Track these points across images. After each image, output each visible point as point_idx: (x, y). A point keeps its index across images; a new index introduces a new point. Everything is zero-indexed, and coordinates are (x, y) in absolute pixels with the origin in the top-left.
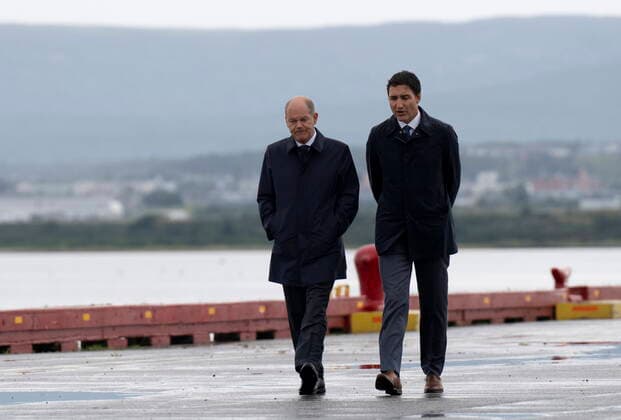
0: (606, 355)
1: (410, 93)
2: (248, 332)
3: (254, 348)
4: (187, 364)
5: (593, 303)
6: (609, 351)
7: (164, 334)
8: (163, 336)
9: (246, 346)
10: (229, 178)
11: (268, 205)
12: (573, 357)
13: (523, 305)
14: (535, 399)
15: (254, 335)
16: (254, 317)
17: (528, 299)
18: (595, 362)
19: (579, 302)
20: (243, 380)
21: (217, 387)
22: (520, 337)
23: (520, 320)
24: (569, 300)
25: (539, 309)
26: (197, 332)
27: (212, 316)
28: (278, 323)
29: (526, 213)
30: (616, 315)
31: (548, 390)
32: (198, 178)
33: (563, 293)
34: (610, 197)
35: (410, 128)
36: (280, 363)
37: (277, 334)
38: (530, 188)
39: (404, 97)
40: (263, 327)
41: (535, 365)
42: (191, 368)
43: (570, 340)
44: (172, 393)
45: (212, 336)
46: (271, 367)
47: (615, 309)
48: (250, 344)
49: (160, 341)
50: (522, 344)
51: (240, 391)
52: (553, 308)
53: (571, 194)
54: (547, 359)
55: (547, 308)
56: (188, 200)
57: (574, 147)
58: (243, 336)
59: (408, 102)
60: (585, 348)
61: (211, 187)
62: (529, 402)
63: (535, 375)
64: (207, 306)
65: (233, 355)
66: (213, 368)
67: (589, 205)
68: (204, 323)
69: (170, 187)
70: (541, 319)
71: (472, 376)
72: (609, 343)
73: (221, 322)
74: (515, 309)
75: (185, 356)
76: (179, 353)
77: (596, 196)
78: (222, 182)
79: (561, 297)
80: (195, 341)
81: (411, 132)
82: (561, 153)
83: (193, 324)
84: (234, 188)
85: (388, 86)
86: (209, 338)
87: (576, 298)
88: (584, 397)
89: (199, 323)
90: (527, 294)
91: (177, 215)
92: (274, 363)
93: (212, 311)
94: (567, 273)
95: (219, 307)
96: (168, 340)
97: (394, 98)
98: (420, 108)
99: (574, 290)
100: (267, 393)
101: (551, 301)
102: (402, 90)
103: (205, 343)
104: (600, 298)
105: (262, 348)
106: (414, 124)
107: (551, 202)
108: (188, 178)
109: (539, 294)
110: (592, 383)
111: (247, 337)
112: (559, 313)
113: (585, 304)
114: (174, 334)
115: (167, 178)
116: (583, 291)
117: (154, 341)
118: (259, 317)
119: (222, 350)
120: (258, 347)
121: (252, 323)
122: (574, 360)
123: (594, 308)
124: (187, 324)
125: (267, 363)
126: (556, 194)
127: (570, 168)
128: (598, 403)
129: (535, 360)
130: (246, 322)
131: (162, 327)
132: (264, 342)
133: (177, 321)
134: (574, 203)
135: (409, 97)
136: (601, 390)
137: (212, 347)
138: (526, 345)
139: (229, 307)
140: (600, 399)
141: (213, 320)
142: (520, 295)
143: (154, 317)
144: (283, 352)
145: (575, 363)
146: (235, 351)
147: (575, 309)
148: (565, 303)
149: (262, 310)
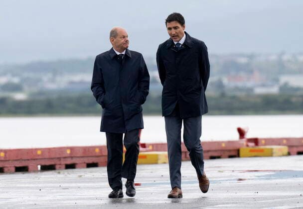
0: (269, 177)
1: (179, 25)
2: (60, 164)
3: (64, 174)
4: (25, 183)
5: (262, 147)
6: (270, 176)
7: (11, 166)
8: (11, 167)
9: (59, 173)
10: (50, 75)
11: (100, 89)
12: (249, 179)
13: (220, 149)
14: (227, 203)
15: (64, 166)
16: (64, 156)
17: (223, 145)
18: (263, 182)
19: (253, 147)
20: (57, 192)
21: (42, 196)
22: (219, 167)
23: (219, 157)
24: (247, 146)
25: (230, 151)
26: (30, 165)
27: (39, 155)
28: (78, 159)
29: (223, 95)
30: (274, 155)
31: (235, 198)
32: (31, 75)
33: (244, 141)
34: (272, 86)
35: (180, 44)
36: (79, 182)
37: (77, 166)
38: (225, 81)
39: (175, 28)
40: (69, 162)
41: (227, 184)
42: (27, 185)
43: (247, 169)
44: (15, 200)
45: (39, 167)
46: (74, 185)
47: (274, 151)
48: (62, 172)
49: (9, 170)
50: (220, 171)
51: (55, 199)
52: (238, 151)
53: (249, 84)
54: (234, 180)
55: (234, 150)
56: (26, 88)
57: (251, 57)
58: (57, 167)
59: (178, 31)
60: (257, 174)
61: (39, 80)
62: (224, 205)
63: (227, 189)
64: (36, 150)
65: (52, 178)
66: (40, 185)
67: (259, 91)
68: (34, 159)
69: (16, 80)
70: (231, 157)
71: (191, 190)
72: (271, 171)
73: (45, 159)
74: (216, 151)
75: (24, 178)
76: (20, 176)
77: (263, 85)
78: (46, 77)
79: (243, 144)
80: (29, 170)
81: (180, 46)
82: (243, 60)
83: (28, 160)
84: (53, 81)
85: (166, 23)
86: (37, 168)
87: (252, 144)
88: (256, 202)
89: (32, 159)
90: (223, 142)
91: (20, 96)
92: (75, 182)
93: (39, 152)
94: (246, 130)
95: (44, 150)
96: (14, 169)
97: (170, 29)
98: (185, 32)
99: (250, 140)
100: (71, 200)
101: (237, 147)
102: (174, 24)
103: (36, 171)
104: (265, 144)
105: (68, 173)
106: (182, 42)
107: (237, 89)
108: (26, 75)
109: (229, 142)
110: (261, 194)
111: (60, 168)
112: (241, 153)
113: (257, 148)
114: (18, 166)
115: (14, 75)
116: (256, 141)
117: (6, 170)
118: (66, 156)
119: (45, 174)
120: (66, 173)
121: (62, 159)
122: (250, 181)
123: (262, 151)
124: (25, 160)
125: (71, 182)
126: (240, 84)
127: (248, 69)
128: (264, 206)
129: (227, 180)
130: (59, 159)
131: (10, 162)
132: (70, 170)
133: (19, 158)
134: (250, 90)
135: (178, 28)
136: (266, 198)
137: (39, 173)
138: (222, 172)
139: (49, 150)
140: (264, 203)
141: (40, 157)
142: (219, 143)
143: (5, 155)
144: (81, 176)
145: (250, 182)
146: (52, 176)
147: (251, 151)
148: (245, 147)
149: (68, 152)
